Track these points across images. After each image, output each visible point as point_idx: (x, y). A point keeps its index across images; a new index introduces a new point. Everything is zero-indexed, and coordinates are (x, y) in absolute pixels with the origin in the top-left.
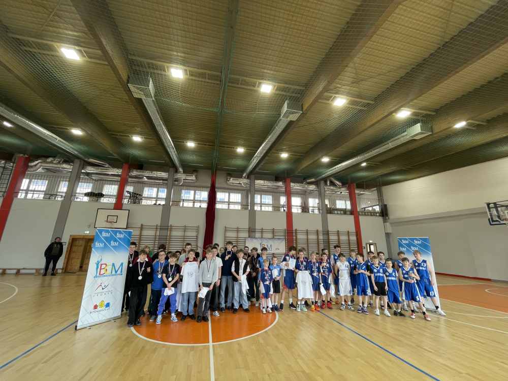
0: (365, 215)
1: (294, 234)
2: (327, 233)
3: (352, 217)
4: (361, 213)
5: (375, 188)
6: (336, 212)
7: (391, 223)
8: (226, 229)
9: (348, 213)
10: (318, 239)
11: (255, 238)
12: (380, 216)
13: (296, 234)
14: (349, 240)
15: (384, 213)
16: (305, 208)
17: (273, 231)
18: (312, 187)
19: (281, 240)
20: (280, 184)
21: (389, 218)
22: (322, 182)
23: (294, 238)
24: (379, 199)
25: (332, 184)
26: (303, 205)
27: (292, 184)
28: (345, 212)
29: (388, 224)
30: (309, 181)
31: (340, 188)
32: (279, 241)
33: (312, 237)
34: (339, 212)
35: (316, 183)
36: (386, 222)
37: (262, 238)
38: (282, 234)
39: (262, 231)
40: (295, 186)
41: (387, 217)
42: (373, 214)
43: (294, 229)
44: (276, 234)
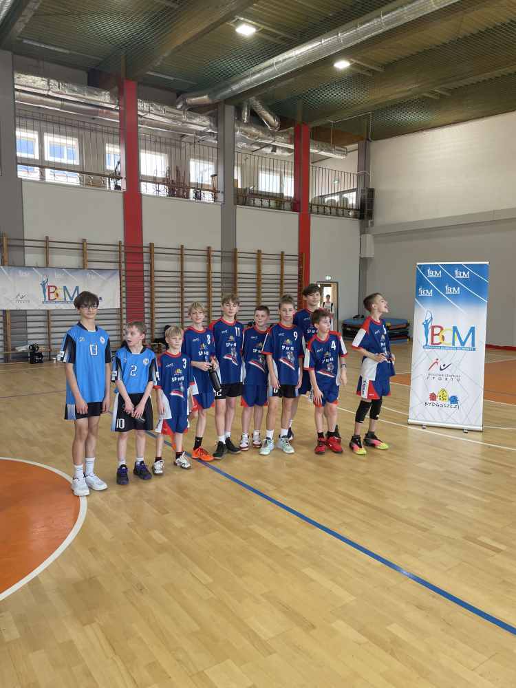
0: (324, 213)
1: (146, 258)
2: (231, 256)
3: (295, 217)
4: (315, 209)
5: (356, 146)
6: (258, 201)
7: (375, 236)
9: (287, 205)
10: (209, 272)
11: (23, 266)
12: (355, 217)
13: (151, 257)
14: (282, 274)
15: (365, 211)
16: (177, 185)
17: (83, 248)
18: (200, 124)
19: (109, 274)
20: (104, 98)
21: (372, 223)
22: (230, 110)
23: (146, 267)
24: (358, 175)
25: (256, 118)
26: (174, 177)
27: (142, 106)
28: (278, 201)
29: (369, 237)
31: (273, 134)
32: (103, 277)
33: (195, 266)
34: (266, 203)
35: (213, 111)
36: (364, 233)
37: (47, 265)
38: (111, 256)
39: (47, 246)
40: (151, 114)
41: (369, 221)
42: (340, 211)
43: (146, 243)
44: (92, 256)
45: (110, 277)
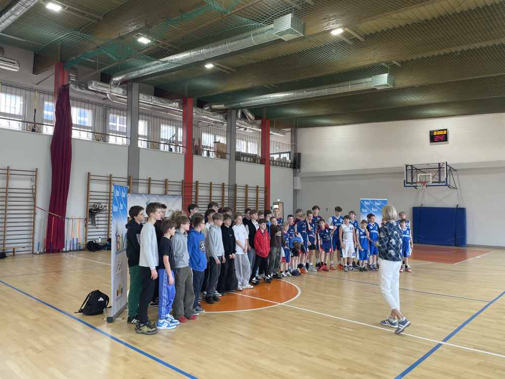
1: (194, 189)
2: (234, 188)
4: (271, 163)
5: (290, 129)
7: (301, 178)
8: (89, 178)
9: (259, 161)
11: (137, 193)
12: (290, 167)
13: (197, 188)
14: (257, 198)
15: (296, 164)
17: (166, 183)
18: (218, 118)
19: (177, 197)
20: (175, 105)
21: (300, 172)
23: (194, 194)
24: (291, 145)
25: (244, 116)
28: (253, 159)
29: (298, 178)
30: (215, 106)
31: (250, 123)
32: (174, 199)
33: (216, 193)
34: (249, 159)
35: (226, 113)
36: (295, 176)
38: (178, 188)
39: (149, 182)
41: (298, 170)
42: (283, 164)
43: (194, 181)
44: (170, 188)
45: (177, 200)
